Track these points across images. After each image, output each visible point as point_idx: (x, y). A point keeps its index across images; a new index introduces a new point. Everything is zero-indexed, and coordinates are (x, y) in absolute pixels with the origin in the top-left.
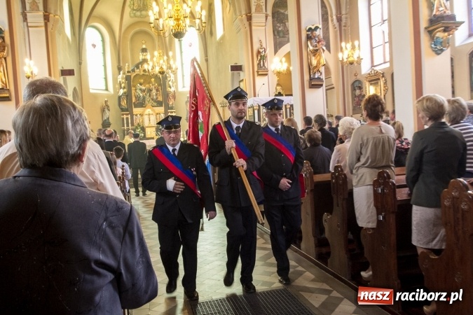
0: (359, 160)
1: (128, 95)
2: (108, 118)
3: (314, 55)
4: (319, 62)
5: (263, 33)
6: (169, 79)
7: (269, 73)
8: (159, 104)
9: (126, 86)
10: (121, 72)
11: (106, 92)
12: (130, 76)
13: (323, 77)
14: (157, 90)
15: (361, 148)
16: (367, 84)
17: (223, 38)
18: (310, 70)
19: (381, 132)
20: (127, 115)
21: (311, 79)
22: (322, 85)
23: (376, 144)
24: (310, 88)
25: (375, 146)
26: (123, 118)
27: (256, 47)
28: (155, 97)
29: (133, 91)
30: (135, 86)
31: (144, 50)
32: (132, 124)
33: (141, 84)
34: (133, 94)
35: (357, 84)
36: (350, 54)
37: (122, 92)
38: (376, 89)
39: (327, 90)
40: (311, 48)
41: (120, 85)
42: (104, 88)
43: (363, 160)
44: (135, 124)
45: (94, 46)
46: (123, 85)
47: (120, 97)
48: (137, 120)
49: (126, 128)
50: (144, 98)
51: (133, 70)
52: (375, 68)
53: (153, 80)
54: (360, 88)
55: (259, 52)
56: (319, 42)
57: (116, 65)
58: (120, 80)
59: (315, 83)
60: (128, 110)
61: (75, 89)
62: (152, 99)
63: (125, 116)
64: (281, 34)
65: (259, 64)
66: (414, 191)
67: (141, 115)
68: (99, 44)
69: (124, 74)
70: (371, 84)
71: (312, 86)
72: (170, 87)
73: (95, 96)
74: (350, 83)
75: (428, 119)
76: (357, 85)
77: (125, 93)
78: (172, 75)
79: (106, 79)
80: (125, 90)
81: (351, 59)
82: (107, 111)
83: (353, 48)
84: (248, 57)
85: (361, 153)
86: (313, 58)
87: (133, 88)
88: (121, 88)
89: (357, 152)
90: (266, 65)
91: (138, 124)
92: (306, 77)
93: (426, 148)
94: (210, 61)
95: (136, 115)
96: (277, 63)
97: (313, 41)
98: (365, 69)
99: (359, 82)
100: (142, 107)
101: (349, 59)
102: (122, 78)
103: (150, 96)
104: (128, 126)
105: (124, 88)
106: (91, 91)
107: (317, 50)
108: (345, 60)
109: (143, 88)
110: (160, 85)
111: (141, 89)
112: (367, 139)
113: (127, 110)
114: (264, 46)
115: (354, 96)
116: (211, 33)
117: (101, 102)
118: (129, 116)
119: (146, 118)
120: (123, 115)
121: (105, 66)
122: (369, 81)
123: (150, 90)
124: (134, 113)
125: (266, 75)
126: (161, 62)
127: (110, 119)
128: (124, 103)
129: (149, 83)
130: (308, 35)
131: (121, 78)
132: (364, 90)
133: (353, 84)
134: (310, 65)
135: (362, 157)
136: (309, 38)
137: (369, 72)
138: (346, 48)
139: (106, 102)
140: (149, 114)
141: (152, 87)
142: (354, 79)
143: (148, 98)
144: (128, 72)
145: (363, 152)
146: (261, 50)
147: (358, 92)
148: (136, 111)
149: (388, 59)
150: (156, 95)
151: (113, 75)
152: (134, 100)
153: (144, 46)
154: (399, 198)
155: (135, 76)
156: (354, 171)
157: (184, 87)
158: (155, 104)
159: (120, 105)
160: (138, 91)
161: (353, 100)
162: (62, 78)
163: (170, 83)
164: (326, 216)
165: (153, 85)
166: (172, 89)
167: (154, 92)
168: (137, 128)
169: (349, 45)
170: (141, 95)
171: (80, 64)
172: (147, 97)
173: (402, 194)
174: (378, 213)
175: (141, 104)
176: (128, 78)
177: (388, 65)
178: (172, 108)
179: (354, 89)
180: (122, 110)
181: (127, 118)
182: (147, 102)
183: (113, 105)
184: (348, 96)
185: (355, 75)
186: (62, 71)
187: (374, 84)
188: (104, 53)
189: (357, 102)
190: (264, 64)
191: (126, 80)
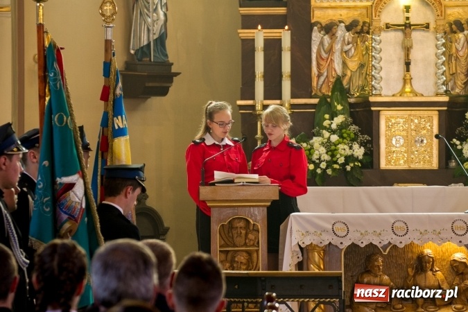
2: (161, 40)
26: (248, 46)
32: (302, 84)
63: (260, 36)
91: (339, 87)
95: (329, 29)
118: (286, 36)
127: (170, 45)
168: (326, 105)
181: (273, 47)
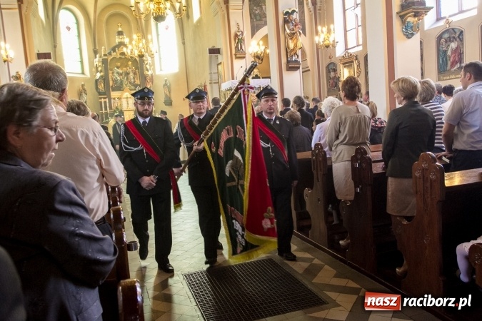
0: (337, 138)
1: (105, 79)
3: (291, 39)
4: (296, 46)
5: (240, 16)
6: (146, 62)
7: (247, 56)
9: (103, 70)
10: (98, 56)
11: (82, 76)
12: (107, 59)
13: (300, 60)
14: (135, 74)
15: (340, 127)
16: (341, 66)
17: (200, 21)
18: (287, 53)
19: (358, 111)
20: (105, 98)
21: (288, 62)
22: (299, 68)
23: (353, 123)
24: (287, 70)
25: (353, 124)
26: (101, 103)
27: (233, 30)
28: (132, 80)
29: (110, 75)
30: (111, 70)
31: (120, 33)
32: (111, 108)
33: (118, 68)
34: (110, 78)
35: (331, 66)
36: (326, 37)
37: (98, 75)
39: (303, 72)
40: (288, 31)
41: (97, 68)
42: (80, 72)
43: (341, 138)
44: (114, 108)
45: (68, 28)
46: (99, 69)
47: (97, 81)
48: (115, 104)
49: (104, 111)
50: (122, 82)
51: (110, 54)
52: (349, 51)
53: (130, 63)
54: (335, 70)
55: (236, 36)
56: (295, 26)
57: (92, 48)
58: (97, 63)
59: (292, 67)
60: (106, 94)
62: (130, 83)
63: (103, 100)
64: (258, 18)
65: (237, 47)
66: (390, 164)
67: (119, 99)
68: (74, 27)
69: (100, 57)
70: (345, 67)
71: (290, 69)
72: (148, 71)
73: (72, 80)
74: (325, 66)
75: (402, 98)
76: (332, 68)
77: (102, 76)
79: (82, 62)
80: (102, 74)
81: (327, 42)
82: (84, 95)
83: (329, 31)
84: (226, 40)
85: (340, 132)
86: (290, 41)
87: (110, 72)
88: (97, 71)
89: (336, 131)
90: (243, 48)
91: (117, 108)
92: (284, 60)
93: (400, 124)
94: (188, 44)
96: (253, 46)
97: (290, 25)
98: (340, 52)
99: (334, 64)
100: (120, 90)
101: (325, 43)
102: (99, 62)
103: (127, 79)
104: (106, 109)
105: (101, 71)
107: (294, 33)
108: (322, 43)
109: (121, 71)
110: (137, 68)
111: (118, 73)
112: (345, 119)
113: (104, 94)
114: (241, 29)
115: (329, 78)
116: (188, 16)
117: (78, 86)
119: (124, 101)
120: (101, 98)
121: (80, 49)
122: (343, 64)
123: (127, 74)
124: (112, 97)
125: (244, 57)
127: (87, 103)
128: (101, 87)
129: (127, 66)
131: (97, 61)
133: (328, 67)
134: (287, 48)
135: (341, 135)
136: (286, 21)
137: (343, 55)
138: (322, 32)
139: (83, 85)
140: (127, 98)
141: (130, 70)
142: (328, 61)
143: (125, 81)
144: (105, 55)
145: (342, 130)
146: (239, 34)
147: (332, 74)
148: (114, 94)
149: (361, 42)
150: (134, 78)
151: (90, 59)
152: (111, 83)
153: (120, 29)
154: (374, 172)
155: (111, 59)
156: (333, 148)
157: (161, 70)
158: (133, 88)
159: (97, 88)
160: (115, 74)
161: (328, 82)
163: (148, 66)
164: (307, 191)
165: (130, 68)
166: (150, 73)
167: (131, 75)
168: (115, 111)
169: (325, 29)
170: (119, 78)
171: (55, 47)
173: (378, 168)
174: (356, 186)
175: (119, 88)
176: (104, 62)
177: (360, 48)
179: (328, 71)
180: (100, 94)
181: (105, 102)
182: (124, 86)
183: (90, 89)
184: (323, 78)
185: (330, 58)
186: (38, 54)
187: (348, 66)
188: (79, 36)
189: (332, 84)
190: (241, 47)
191: (103, 63)
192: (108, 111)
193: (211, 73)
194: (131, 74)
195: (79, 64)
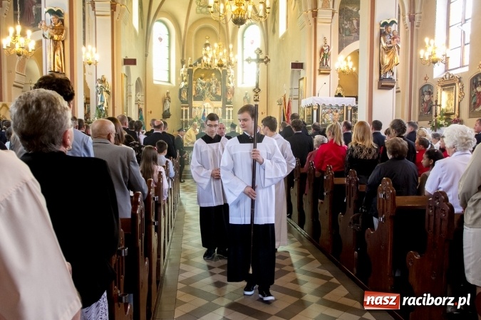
1: (189, 88)
3: (387, 53)
4: (392, 62)
5: (328, 29)
6: (229, 75)
7: (331, 72)
8: (218, 98)
9: (188, 80)
11: (168, 84)
12: (192, 70)
13: (395, 78)
14: (217, 85)
16: (439, 88)
17: (285, 35)
18: (380, 69)
20: (186, 107)
21: (381, 79)
22: (392, 87)
24: (379, 88)
26: (182, 110)
27: (320, 44)
28: (214, 91)
29: (194, 85)
31: (207, 45)
32: (191, 117)
33: (202, 78)
34: (193, 88)
35: (426, 89)
36: (434, 51)
37: (183, 84)
38: (449, 95)
39: (397, 92)
40: (384, 45)
41: (183, 78)
42: (167, 80)
44: (194, 117)
45: (161, 39)
46: (185, 78)
47: (181, 90)
48: (196, 113)
49: (184, 119)
50: (204, 92)
51: (195, 65)
52: (451, 72)
54: (430, 93)
55: (322, 50)
56: (393, 39)
57: (180, 58)
59: (385, 85)
60: (187, 103)
61: (139, 79)
62: (212, 94)
63: (184, 109)
64: (347, 33)
65: (322, 62)
67: (200, 108)
68: (166, 38)
69: (186, 67)
70: (444, 90)
71: (383, 87)
72: (230, 83)
73: (158, 88)
74: (418, 87)
76: (427, 90)
77: (186, 86)
78: (232, 71)
79: (169, 71)
80: (186, 83)
82: (167, 102)
86: (386, 56)
88: (183, 81)
90: (329, 64)
91: (197, 117)
92: (376, 77)
94: (271, 59)
95: (195, 108)
96: (341, 62)
97: (388, 37)
98: (438, 72)
99: (430, 86)
100: (201, 100)
101: (433, 58)
103: (209, 90)
104: (186, 117)
105: (186, 81)
106: (155, 82)
107: (391, 47)
108: (427, 59)
109: (203, 82)
110: (220, 80)
111: (201, 83)
113: (186, 102)
114: (328, 44)
115: (422, 101)
116: (274, 31)
117: (163, 93)
118: (188, 109)
120: (183, 107)
121: (169, 59)
122: (442, 86)
123: (210, 85)
124: (193, 106)
125: (328, 74)
126: (221, 54)
128: (184, 96)
130: (381, 30)
131: (183, 71)
132: (435, 96)
133: (421, 89)
134: (381, 63)
136: (382, 34)
137: (442, 76)
138: (430, 45)
139: (168, 93)
140: (207, 108)
141: (212, 82)
142: (423, 83)
144: (191, 66)
146: (325, 48)
147: (427, 97)
148: (195, 104)
149: (467, 62)
150: (216, 89)
151: (177, 68)
152: (194, 93)
153: (207, 42)
155: (196, 70)
157: (243, 83)
158: (214, 98)
159: (180, 97)
160: (198, 84)
161: (420, 105)
162: (124, 67)
163: (230, 79)
165: (214, 79)
166: (231, 85)
167: (214, 87)
168: (195, 120)
169: (433, 42)
170: (201, 88)
171: (146, 56)
172: (207, 91)
175: (201, 97)
176: (190, 72)
178: (230, 103)
179: (422, 94)
180: (183, 102)
181: (186, 111)
182: (206, 96)
183: (174, 96)
184: (415, 102)
185: (425, 79)
186: (125, 60)
187: (448, 90)
188: (169, 47)
189: (425, 109)
190: (326, 62)
191: (188, 73)
192: (188, 119)
193: (291, 89)
194: (214, 85)
195: (167, 73)
